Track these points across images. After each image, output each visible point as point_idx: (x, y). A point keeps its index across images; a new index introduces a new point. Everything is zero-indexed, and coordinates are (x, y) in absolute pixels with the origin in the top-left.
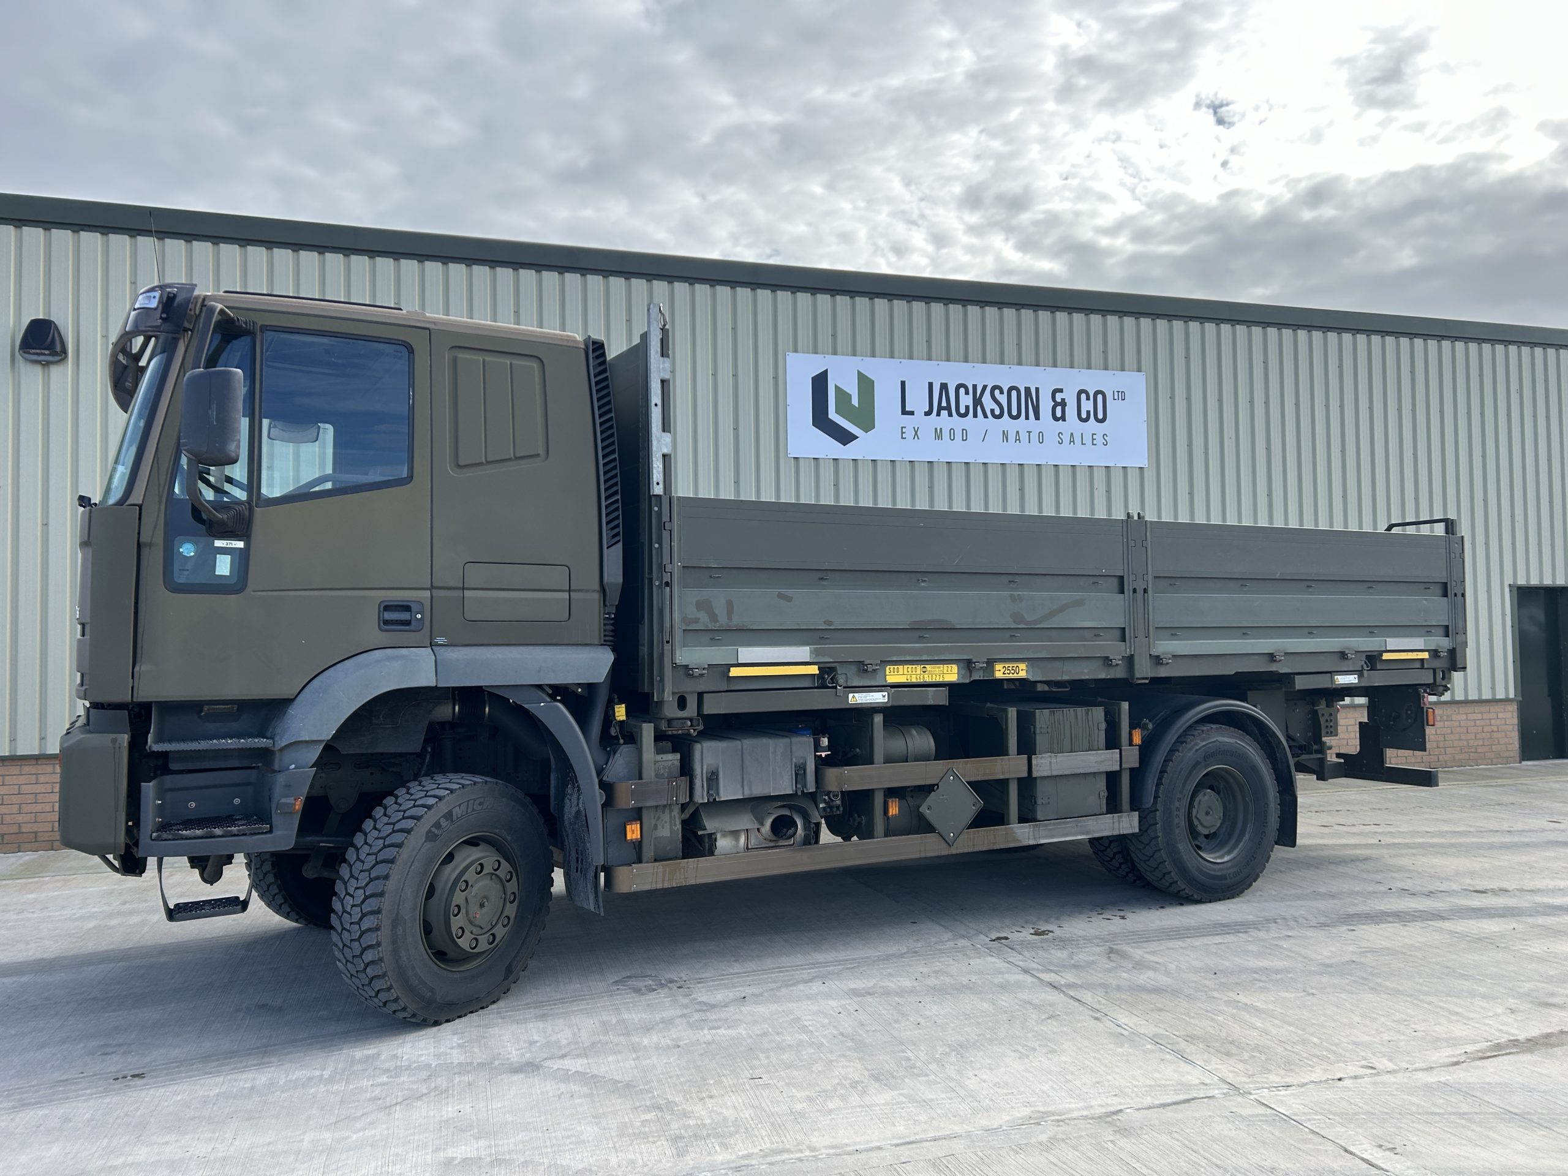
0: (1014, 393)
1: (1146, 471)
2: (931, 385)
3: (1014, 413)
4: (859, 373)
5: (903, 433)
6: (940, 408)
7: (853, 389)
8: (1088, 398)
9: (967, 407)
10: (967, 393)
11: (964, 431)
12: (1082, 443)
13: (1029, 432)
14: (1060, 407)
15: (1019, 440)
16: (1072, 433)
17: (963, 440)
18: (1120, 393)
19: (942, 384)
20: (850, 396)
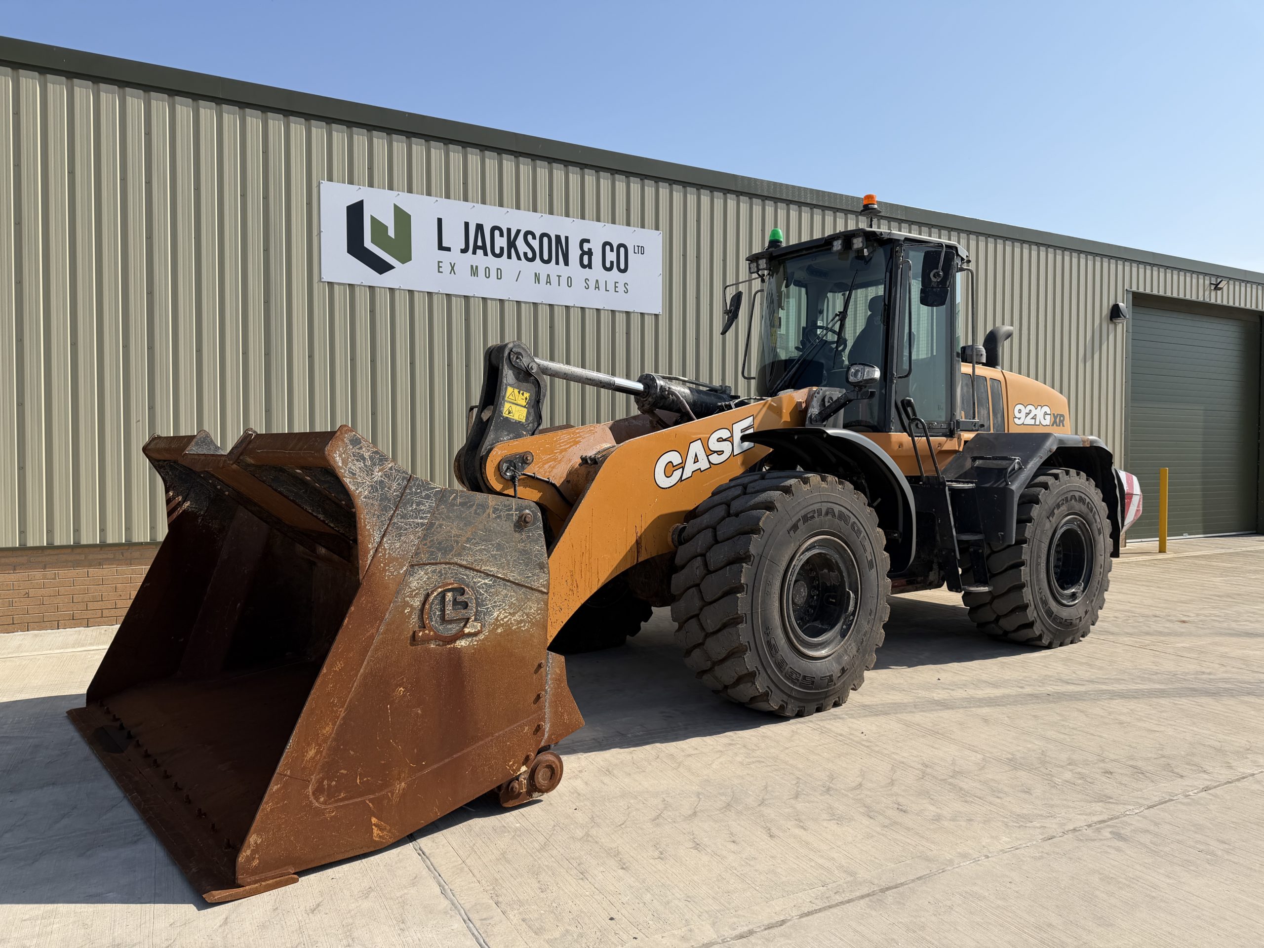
0: (545, 240)
1: (660, 317)
2: (467, 225)
3: (546, 257)
4: (396, 207)
5: (439, 267)
6: (476, 247)
7: (389, 221)
8: (612, 250)
9: (502, 249)
10: (502, 235)
11: (499, 271)
12: (606, 290)
13: (559, 276)
14: (587, 256)
15: (550, 282)
16: (597, 281)
17: (498, 278)
18: (640, 248)
19: (477, 225)
20: (387, 227)
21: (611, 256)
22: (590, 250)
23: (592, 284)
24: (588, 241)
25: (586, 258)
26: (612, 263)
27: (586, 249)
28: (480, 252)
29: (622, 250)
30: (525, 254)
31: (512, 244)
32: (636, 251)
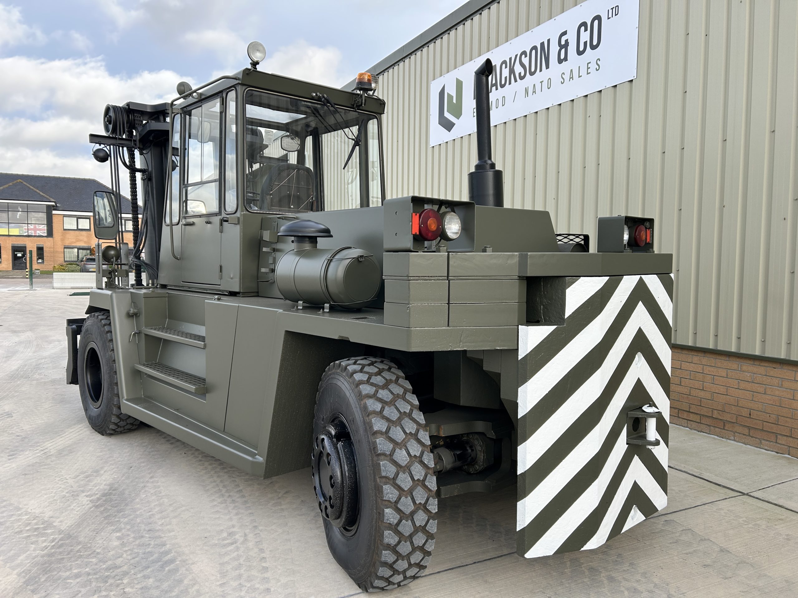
0: (534, 52)
3: (533, 70)
4: (457, 80)
6: (492, 85)
8: (586, 30)
9: (506, 78)
10: (506, 67)
11: (504, 98)
12: (579, 77)
13: (541, 82)
14: (564, 49)
15: (535, 92)
16: (572, 70)
17: (503, 105)
18: (614, 9)
20: (453, 96)
21: (585, 36)
22: (567, 41)
23: (567, 77)
24: (565, 33)
25: (563, 51)
26: (585, 43)
27: (563, 43)
28: (494, 88)
29: (596, 22)
30: (520, 74)
31: (512, 71)
32: (610, 16)
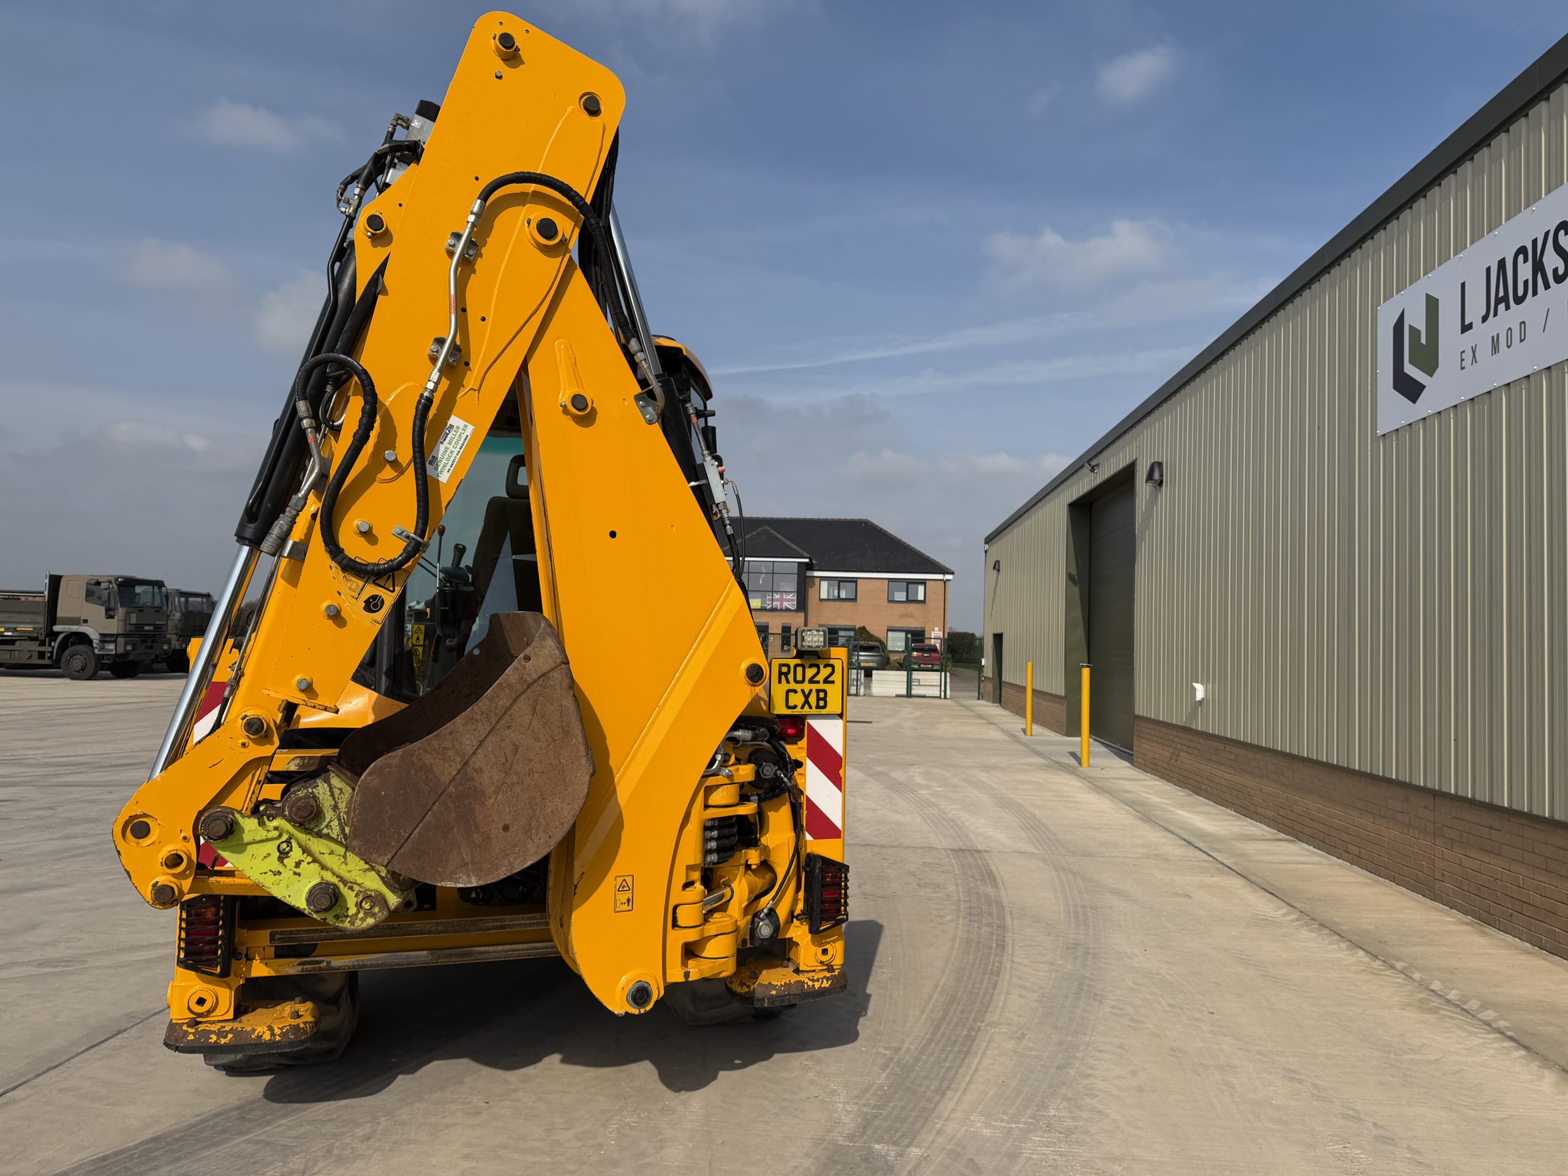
2: (1488, 270)
4: (1427, 298)
5: (1462, 360)
6: (1498, 301)
9: (1526, 282)
10: (1526, 260)
11: (1523, 325)
17: (1521, 341)
19: (1499, 262)
20: (1419, 332)
28: (1502, 306)
30: (1555, 270)
31: (1538, 267)
